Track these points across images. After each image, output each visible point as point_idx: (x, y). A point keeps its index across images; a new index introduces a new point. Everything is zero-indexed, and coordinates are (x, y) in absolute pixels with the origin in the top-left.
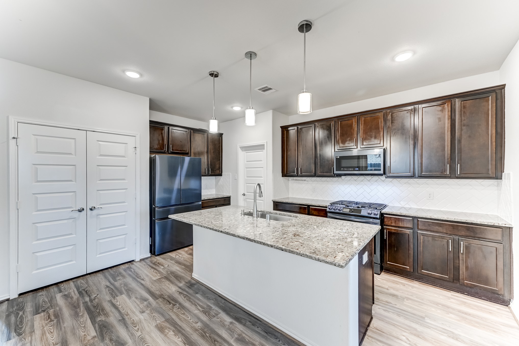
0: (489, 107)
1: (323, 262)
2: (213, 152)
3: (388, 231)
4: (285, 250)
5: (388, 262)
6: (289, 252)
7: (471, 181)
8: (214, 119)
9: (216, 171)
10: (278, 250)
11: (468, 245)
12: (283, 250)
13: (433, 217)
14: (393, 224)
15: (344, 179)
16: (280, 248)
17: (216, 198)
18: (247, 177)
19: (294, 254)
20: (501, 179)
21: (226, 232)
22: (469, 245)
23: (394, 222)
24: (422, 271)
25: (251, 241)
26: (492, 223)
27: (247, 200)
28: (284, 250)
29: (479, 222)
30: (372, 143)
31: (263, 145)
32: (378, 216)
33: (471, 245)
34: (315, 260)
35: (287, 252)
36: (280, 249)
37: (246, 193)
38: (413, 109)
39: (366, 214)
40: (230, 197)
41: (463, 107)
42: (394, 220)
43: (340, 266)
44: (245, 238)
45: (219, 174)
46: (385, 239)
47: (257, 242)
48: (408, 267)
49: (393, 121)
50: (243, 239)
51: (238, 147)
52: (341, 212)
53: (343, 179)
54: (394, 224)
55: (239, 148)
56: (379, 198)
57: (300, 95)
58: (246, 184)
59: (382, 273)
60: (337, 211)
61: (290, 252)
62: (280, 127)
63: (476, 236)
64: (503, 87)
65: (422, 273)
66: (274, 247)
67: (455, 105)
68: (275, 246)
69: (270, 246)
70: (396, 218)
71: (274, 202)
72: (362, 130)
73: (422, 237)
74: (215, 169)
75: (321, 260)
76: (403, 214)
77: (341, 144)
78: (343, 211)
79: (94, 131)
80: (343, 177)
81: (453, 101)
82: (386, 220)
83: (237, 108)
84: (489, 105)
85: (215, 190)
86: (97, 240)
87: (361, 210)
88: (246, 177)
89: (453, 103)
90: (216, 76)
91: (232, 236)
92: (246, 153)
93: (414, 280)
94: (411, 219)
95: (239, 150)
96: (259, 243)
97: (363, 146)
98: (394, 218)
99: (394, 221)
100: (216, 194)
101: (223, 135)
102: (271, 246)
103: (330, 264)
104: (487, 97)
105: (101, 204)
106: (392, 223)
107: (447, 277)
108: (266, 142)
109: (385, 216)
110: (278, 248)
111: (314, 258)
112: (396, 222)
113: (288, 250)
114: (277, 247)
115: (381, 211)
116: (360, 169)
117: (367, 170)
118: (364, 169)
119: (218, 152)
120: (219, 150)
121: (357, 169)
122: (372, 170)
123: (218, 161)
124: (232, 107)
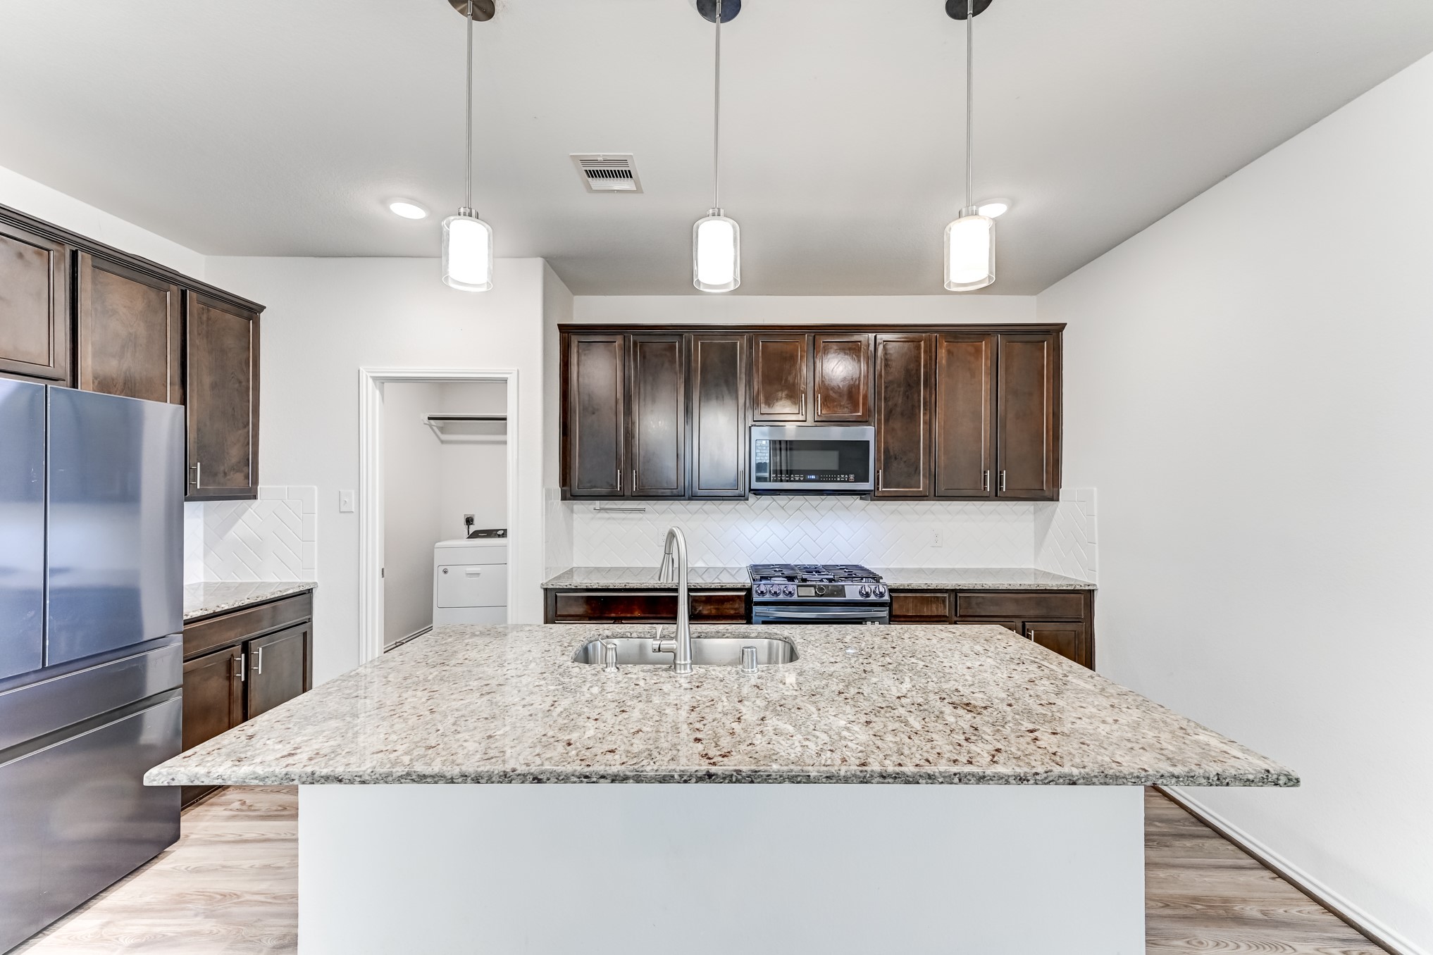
0: (1044, 361)
1: (1237, 784)
2: (214, 386)
4: (1084, 778)
6: (1101, 784)
9: (225, 474)
10: (1052, 787)
12: (1074, 783)
14: (910, 613)
16: (1060, 777)
19: (1124, 784)
20: (1058, 500)
21: (738, 772)
23: (912, 608)
25: (909, 782)
26: (1072, 585)
28: (1081, 781)
30: (842, 410)
32: (887, 599)
34: (1207, 785)
35: (1094, 784)
36: (1061, 780)
39: (859, 598)
40: (307, 595)
41: (1009, 355)
42: (913, 602)
43: (1292, 783)
44: (872, 776)
45: (242, 490)
47: (944, 777)
49: (889, 363)
50: (861, 782)
52: (795, 598)
54: (912, 612)
55: (370, 381)
57: (951, 224)
60: (781, 597)
61: (1106, 784)
62: (559, 325)
64: (1060, 327)
66: (1032, 782)
68: (1037, 774)
69: (1014, 782)
70: (916, 597)
71: (546, 590)
74: (222, 468)
75: (1227, 781)
76: (933, 586)
77: (763, 405)
78: (798, 596)
81: (993, 339)
82: (895, 605)
83: (407, 211)
84: (1043, 357)
87: (844, 587)
91: (787, 786)
96: (956, 780)
97: (822, 418)
98: (913, 597)
99: (913, 605)
102: (1020, 779)
103: (1261, 784)
104: (1041, 342)
106: (908, 611)
108: (515, 373)
109: (894, 594)
110: (1051, 779)
111: (1203, 781)
113: (1096, 777)
114: (1046, 778)
116: (820, 477)
117: (837, 481)
118: (831, 478)
119: (237, 386)
120: (242, 377)
121: (813, 477)
122: (848, 481)
123: (240, 432)
124: (385, 201)
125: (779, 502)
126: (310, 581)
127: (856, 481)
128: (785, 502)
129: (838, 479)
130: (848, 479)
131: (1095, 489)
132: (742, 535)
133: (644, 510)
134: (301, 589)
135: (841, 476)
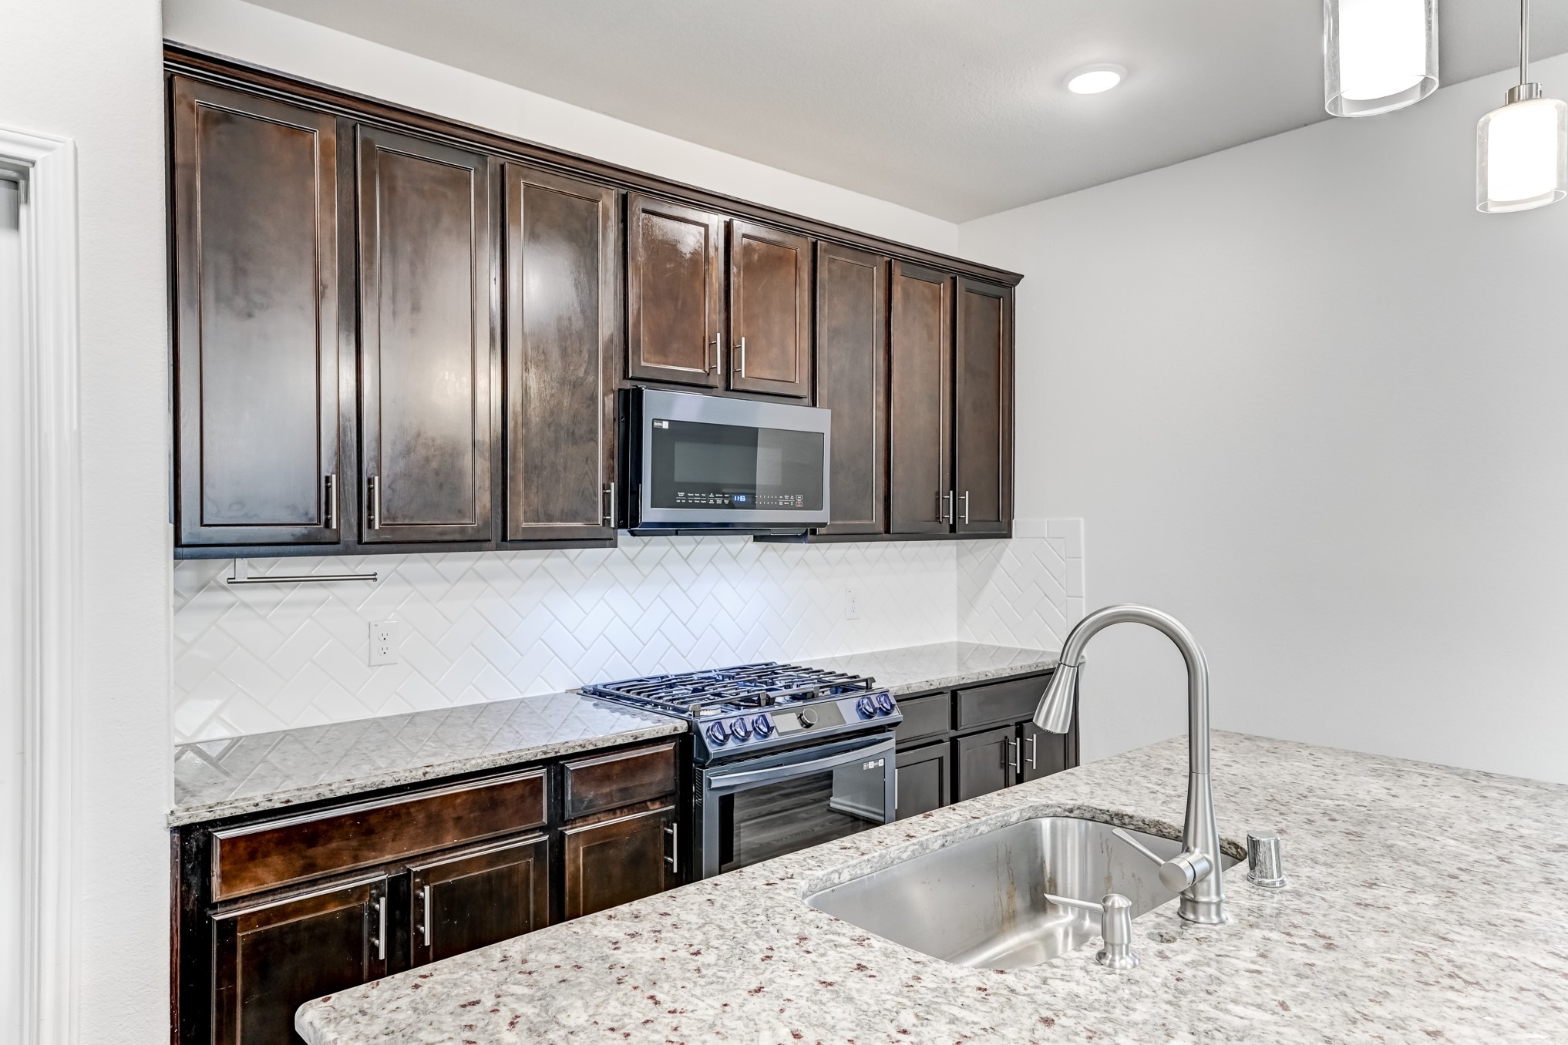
20: (1009, 536)
30: (771, 372)
41: (967, 311)
52: (772, 738)
60: (753, 742)
77: (645, 348)
78: (778, 734)
84: (999, 322)
104: (997, 297)
116: (754, 500)
117: (778, 507)
118: (771, 500)
121: (743, 498)
122: (794, 508)
125: (679, 548)
127: (805, 506)
128: (690, 548)
129: (781, 503)
130: (794, 503)
131: (1082, 519)
132: (557, 622)
133: (373, 577)
135: (784, 498)
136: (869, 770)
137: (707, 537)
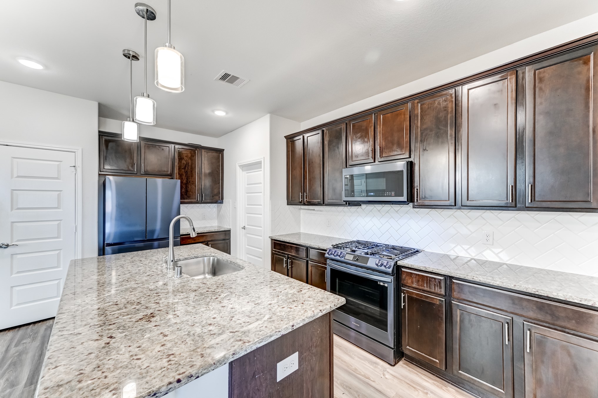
0: (590, 73)
3: (408, 296)
5: (408, 347)
7: (560, 214)
8: (130, 121)
9: (213, 196)
11: (541, 339)
13: (476, 279)
14: (414, 285)
15: (365, 209)
17: (217, 230)
18: (248, 205)
22: (543, 339)
23: (416, 282)
24: (460, 372)
27: (248, 235)
29: (562, 297)
30: (394, 153)
31: (260, 163)
32: (390, 270)
33: (547, 339)
37: (246, 226)
38: (453, 94)
39: (374, 266)
40: (229, 231)
41: (537, 80)
42: (416, 277)
45: (221, 201)
46: (402, 308)
48: (437, 361)
49: (424, 117)
51: (237, 165)
52: (343, 259)
53: (363, 209)
54: (416, 285)
55: (238, 167)
56: (411, 239)
58: (246, 214)
59: (401, 363)
60: (338, 258)
62: (284, 137)
63: (556, 323)
65: (459, 375)
67: (523, 78)
70: (418, 275)
71: (272, 239)
72: (380, 133)
73: (458, 311)
76: (429, 269)
78: (344, 259)
79: (7, 145)
80: (364, 206)
81: (520, 73)
82: (404, 276)
83: (220, 113)
84: (589, 70)
85: (217, 221)
86: (12, 287)
87: (368, 258)
88: (246, 205)
89: (520, 76)
90: (135, 57)
92: (247, 173)
93: (449, 383)
94: (442, 278)
95: (238, 169)
97: (382, 159)
98: (416, 274)
99: (416, 280)
100: (219, 227)
101: (224, 152)
104: (586, 55)
105: (18, 241)
106: (412, 283)
107: (503, 391)
108: (263, 158)
109: (403, 269)
112: (418, 281)
115: (397, 262)
116: (375, 194)
117: (385, 196)
118: (381, 194)
119: (216, 172)
120: (218, 170)
121: (372, 194)
122: (391, 196)
123: (217, 185)
124: (213, 111)
126: (229, 227)
127: (396, 196)
129: (385, 195)
130: (391, 195)
134: (225, 230)
135: (386, 193)
136: (380, 285)
137: (386, 205)
